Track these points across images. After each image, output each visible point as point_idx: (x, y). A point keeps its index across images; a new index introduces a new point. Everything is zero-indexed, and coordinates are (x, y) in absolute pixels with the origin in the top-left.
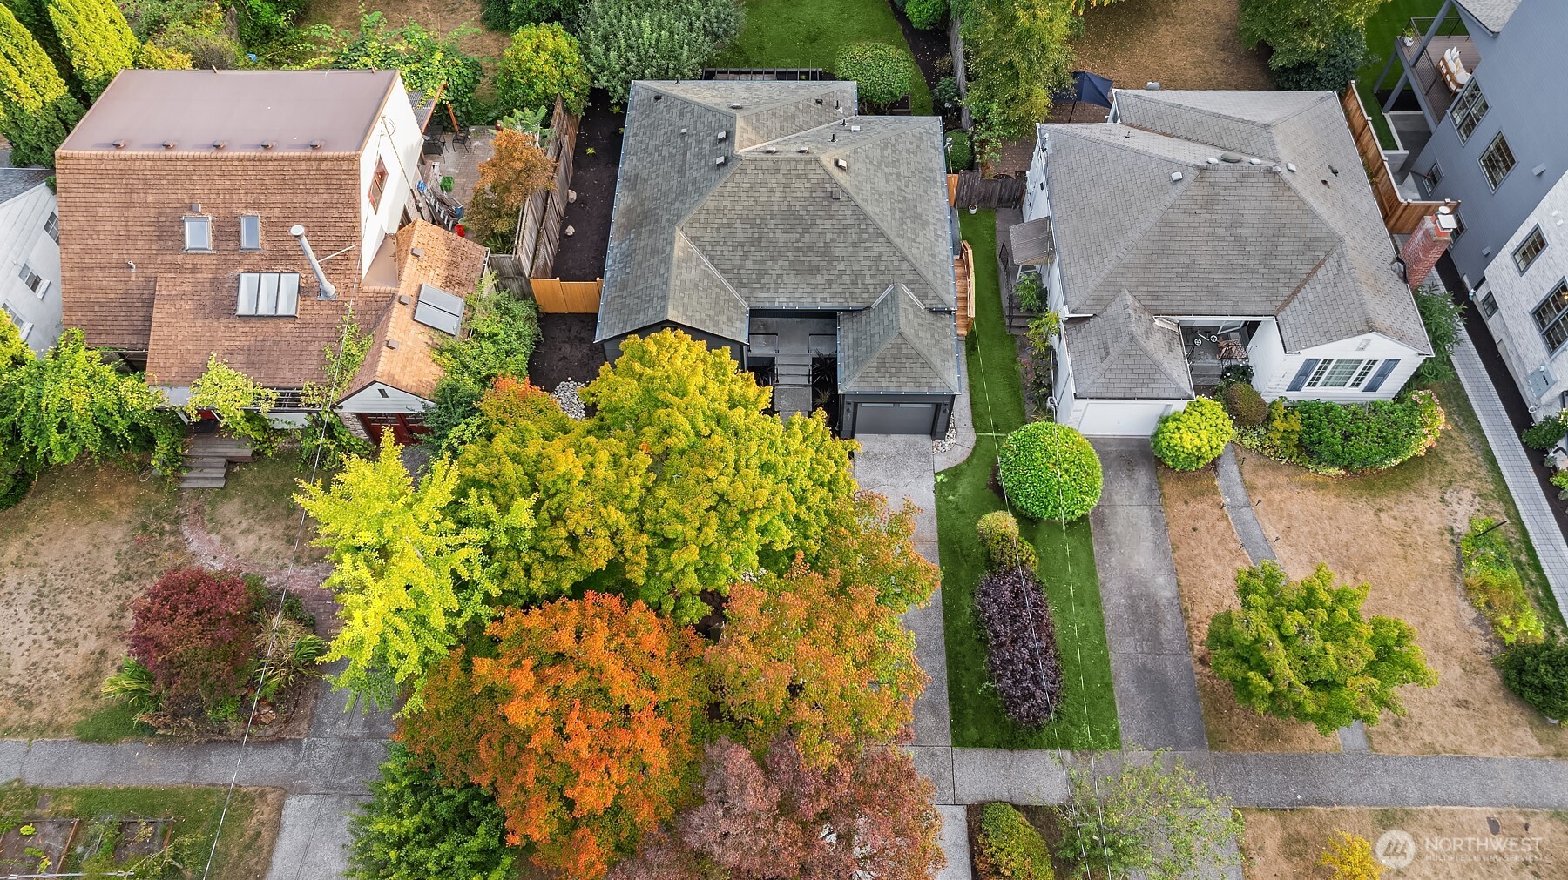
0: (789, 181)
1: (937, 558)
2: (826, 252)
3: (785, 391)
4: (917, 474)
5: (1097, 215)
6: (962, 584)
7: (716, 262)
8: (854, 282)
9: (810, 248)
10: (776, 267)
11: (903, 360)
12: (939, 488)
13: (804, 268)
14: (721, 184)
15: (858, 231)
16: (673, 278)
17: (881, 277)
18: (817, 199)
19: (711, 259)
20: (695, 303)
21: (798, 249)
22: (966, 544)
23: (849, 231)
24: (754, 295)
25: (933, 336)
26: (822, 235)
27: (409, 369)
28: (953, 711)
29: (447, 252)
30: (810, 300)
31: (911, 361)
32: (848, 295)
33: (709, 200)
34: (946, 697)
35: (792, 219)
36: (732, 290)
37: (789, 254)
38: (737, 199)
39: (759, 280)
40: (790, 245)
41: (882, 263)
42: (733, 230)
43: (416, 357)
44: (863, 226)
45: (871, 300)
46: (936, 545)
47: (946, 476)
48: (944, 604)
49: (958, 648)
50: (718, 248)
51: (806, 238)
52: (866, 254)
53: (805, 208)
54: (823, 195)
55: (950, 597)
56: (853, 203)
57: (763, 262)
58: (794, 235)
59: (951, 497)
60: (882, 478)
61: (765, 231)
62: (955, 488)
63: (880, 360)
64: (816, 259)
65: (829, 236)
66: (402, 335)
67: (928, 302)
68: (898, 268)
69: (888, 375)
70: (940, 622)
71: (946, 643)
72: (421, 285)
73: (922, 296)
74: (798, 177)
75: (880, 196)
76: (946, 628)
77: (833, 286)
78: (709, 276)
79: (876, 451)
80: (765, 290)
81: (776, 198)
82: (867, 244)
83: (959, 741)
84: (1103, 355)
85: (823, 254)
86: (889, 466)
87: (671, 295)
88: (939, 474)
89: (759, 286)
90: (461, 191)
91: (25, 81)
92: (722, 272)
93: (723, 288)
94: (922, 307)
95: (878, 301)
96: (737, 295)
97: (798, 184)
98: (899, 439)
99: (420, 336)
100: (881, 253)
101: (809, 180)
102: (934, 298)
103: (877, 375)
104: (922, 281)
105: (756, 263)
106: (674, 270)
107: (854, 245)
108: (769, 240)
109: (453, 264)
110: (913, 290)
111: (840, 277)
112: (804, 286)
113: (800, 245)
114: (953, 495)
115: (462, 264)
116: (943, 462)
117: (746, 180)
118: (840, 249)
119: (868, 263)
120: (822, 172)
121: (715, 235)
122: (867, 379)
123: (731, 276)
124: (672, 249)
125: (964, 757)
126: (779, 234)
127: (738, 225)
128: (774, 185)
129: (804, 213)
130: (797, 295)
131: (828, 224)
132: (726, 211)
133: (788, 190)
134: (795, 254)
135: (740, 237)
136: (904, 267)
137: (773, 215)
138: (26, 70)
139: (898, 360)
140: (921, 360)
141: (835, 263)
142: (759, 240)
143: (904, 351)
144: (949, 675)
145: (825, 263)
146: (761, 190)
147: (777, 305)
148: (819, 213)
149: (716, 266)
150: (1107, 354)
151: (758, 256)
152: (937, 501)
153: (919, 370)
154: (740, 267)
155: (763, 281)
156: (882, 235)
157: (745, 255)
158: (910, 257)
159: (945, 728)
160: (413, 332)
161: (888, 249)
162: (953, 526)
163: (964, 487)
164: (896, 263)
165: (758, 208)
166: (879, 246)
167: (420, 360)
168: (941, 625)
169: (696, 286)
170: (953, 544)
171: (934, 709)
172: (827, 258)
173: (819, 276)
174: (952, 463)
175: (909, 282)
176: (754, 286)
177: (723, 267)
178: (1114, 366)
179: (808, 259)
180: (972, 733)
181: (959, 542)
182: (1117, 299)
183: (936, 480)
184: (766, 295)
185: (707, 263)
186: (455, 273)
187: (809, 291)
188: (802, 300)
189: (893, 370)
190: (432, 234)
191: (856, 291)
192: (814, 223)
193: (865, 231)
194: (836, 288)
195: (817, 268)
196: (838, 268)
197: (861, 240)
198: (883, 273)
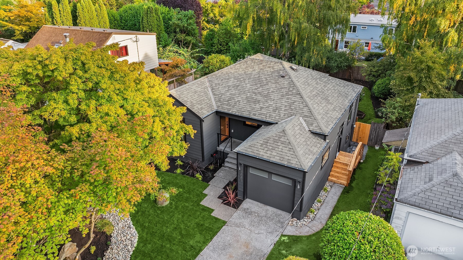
0: (264, 68)
2: (267, 96)
3: (225, 170)
4: (270, 230)
8: (274, 111)
9: (259, 93)
10: (239, 97)
11: (279, 144)
12: (279, 244)
13: (252, 100)
14: (234, 65)
15: (287, 90)
17: (290, 111)
18: (273, 76)
19: (213, 89)
20: (189, 96)
21: (254, 93)
23: (283, 90)
24: (222, 106)
25: (306, 142)
26: (268, 89)
30: (248, 113)
31: (284, 145)
32: (268, 115)
33: (225, 69)
35: (257, 81)
36: (214, 102)
37: (249, 94)
38: (237, 71)
39: (228, 101)
40: (251, 90)
41: (293, 106)
42: (228, 81)
44: (291, 89)
45: (280, 120)
47: (289, 239)
50: (218, 86)
51: (260, 89)
52: (287, 100)
53: (266, 78)
54: (277, 75)
56: (290, 80)
57: (234, 94)
58: (255, 87)
59: (284, 251)
60: (247, 224)
61: (243, 83)
62: (290, 247)
63: (265, 141)
64: (259, 98)
65: (272, 90)
67: (312, 128)
68: (302, 109)
69: (266, 149)
73: (310, 125)
74: (269, 67)
77: (263, 110)
78: (206, 94)
79: (253, 210)
80: (229, 105)
81: (255, 73)
82: (290, 97)
84: (428, 181)
85: (265, 96)
86: (256, 220)
88: (285, 236)
89: (227, 103)
91: (61, 19)
92: (214, 95)
93: (210, 99)
94: (307, 128)
95: (283, 121)
96: (214, 104)
97: (268, 69)
98: (271, 210)
100: (295, 101)
101: (273, 68)
102: (316, 127)
103: (260, 147)
104: (312, 118)
105: (231, 94)
107: (282, 96)
108: (242, 87)
110: (305, 121)
111: (268, 107)
113: (256, 91)
114: (286, 251)
116: (291, 230)
117: (245, 65)
119: (286, 104)
120: (282, 67)
121: (220, 81)
122: (253, 148)
123: (217, 97)
126: (248, 85)
128: (257, 68)
129: (264, 80)
130: (243, 110)
131: (274, 86)
133: (262, 71)
134: (251, 94)
135: (230, 84)
136: (305, 109)
137: (249, 78)
138: (62, 16)
139: (276, 143)
140: (290, 147)
141: (269, 101)
142: (238, 86)
143: (282, 139)
145: (264, 100)
146: (250, 69)
147: (230, 112)
148: (272, 81)
149: (213, 92)
150: (431, 180)
151: (234, 92)
152: (273, 250)
153: (286, 151)
154: (222, 94)
155: (230, 102)
156: (299, 94)
157: (228, 91)
158: (310, 106)
161: (300, 100)
164: (301, 107)
165: (245, 75)
166: (295, 98)
169: (196, 92)
172: (266, 99)
173: (258, 105)
174: (297, 233)
175: (304, 117)
176: (225, 102)
177: (216, 93)
178: (434, 188)
179: (257, 97)
182: (448, 156)
183: (280, 239)
184: (228, 107)
185: (210, 90)
187: (250, 110)
188: (244, 113)
189: (271, 148)
191: (273, 114)
192: (267, 84)
193: (291, 91)
194: (264, 111)
195: (259, 102)
196: (269, 103)
197: (287, 94)
198: (292, 110)
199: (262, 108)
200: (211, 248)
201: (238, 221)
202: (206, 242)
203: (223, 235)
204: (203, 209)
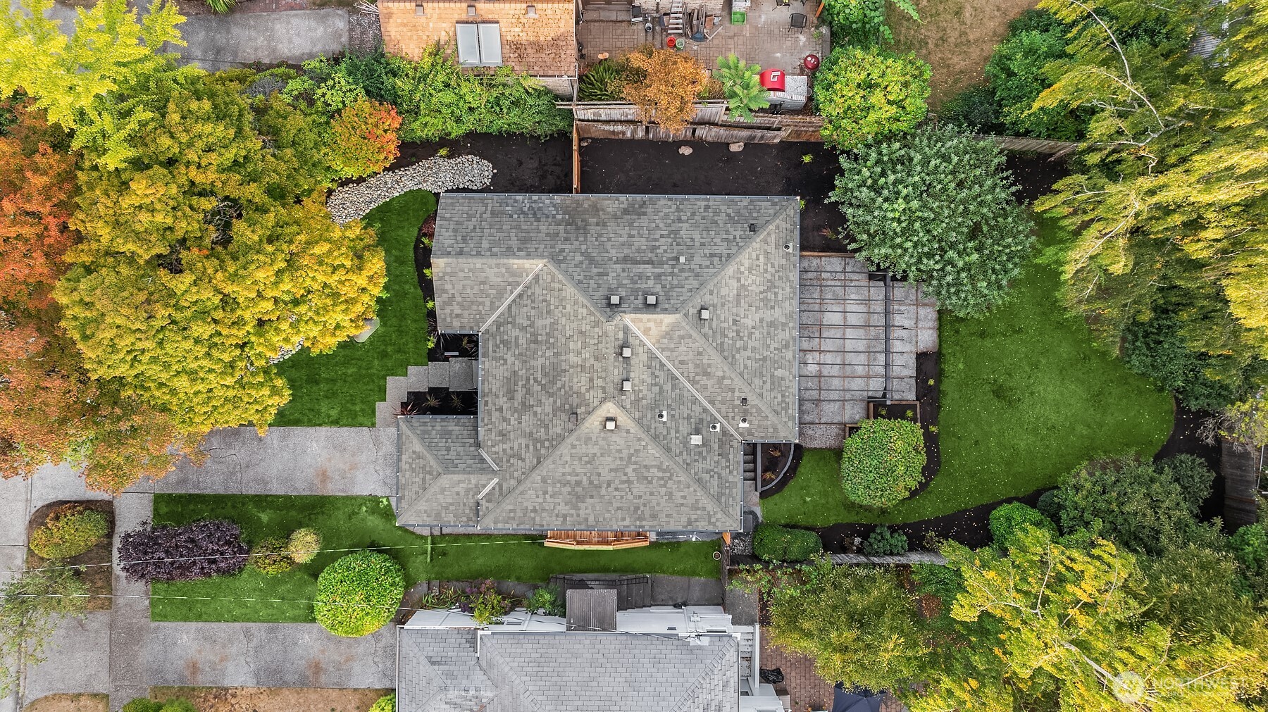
0: (587, 370)
1: (308, 493)
2: (526, 407)
4: (387, 480)
5: (588, 679)
6: (284, 512)
7: (518, 300)
8: (501, 433)
9: (528, 391)
10: (513, 359)
11: (421, 476)
12: (375, 500)
13: (512, 385)
14: (585, 302)
15: (543, 439)
16: (485, 261)
17: (504, 459)
18: (571, 399)
19: (520, 296)
20: (462, 283)
21: (528, 379)
22: (320, 517)
23: (543, 430)
24: (490, 339)
25: (452, 504)
26: (540, 403)
27: (405, 29)
28: (181, 496)
29: (550, 38)
30: (486, 390)
32: (490, 426)
33: (570, 291)
34: (191, 491)
35: (555, 373)
36: (494, 317)
37: (524, 371)
38: (572, 318)
39: (502, 342)
40: (532, 371)
41: (516, 461)
42: (544, 315)
43: (420, 33)
44: (547, 444)
45: (486, 449)
46: (320, 494)
47: (385, 507)
48: (267, 496)
49: (229, 504)
50: (529, 301)
51: (537, 388)
52: (523, 446)
53: (563, 386)
54: (575, 405)
55: (273, 501)
56: (567, 434)
57: (517, 346)
58: (540, 376)
59: (364, 509)
61: (544, 348)
62: (373, 513)
64: (519, 396)
65: (539, 410)
66: (435, 16)
67: (483, 502)
68: (512, 476)
69: (411, 461)
70: (252, 492)
71: (234, 495)
72: (498, 22)
73: (489, 496)
74: (591, 380)
75: (588, 462)
76: (247, 496)
77: (498, 413)
78: (501, 294)
80: (495, 348)
81: (572, 358)
82: (531, 447)
83: (159, 499)
84: (433, 660)
85: (524, 404)
87: (460, 260)
88: (388, 500)
89: (498, 342)
90: (731, 34)
92: (510, 307)
93: (493, 308)
94: (480, 497)
95: (485, 455)
96: (490, 321)
97: (584, 379)
99: (443, 33)
100: (523, 460)
101: (588, 391)
102: (487, 508)
105: (517, 338)
106: (493, 261)
107: (531, 434)
108: (535, 352)
109: (539, 48)
110: (494, 489)
111: (505, 420)
112: (498, 386)
113: (532, 382)
114: (366, 511)
115: (543, 55)
116: (399, 504)
117: (588, 327)
118: (528, 419)
119: (516, 447)
120: (595, 404)
121: (541, 298)
123: (506, 315)
124: (519, 257)
125: (146, 502)
126: (541, 360)
127: (548, 321)
128: (583, 356)
129: (559, 386)
130: (490, 378)
131: (549, 409)
132: (560, 308)
133: (579, 369)
134: (524, 377)
135: (539, 323)
136: (512, 482)
137: (557, 354)
140: (420, 492)
141: (516, 415)
142: (536, 342)
143: (428, 477)
144: (209, 495)
145: (516, 405)
146: (580, 343)
147: (483, 359)
148: (559, 401)
149: (514, 301)
150: (433, 663)
151: (522, 341)
152: (362, 497)
154: (513, 323)
155: (502, 346)
156: (539, 462)
157: (523, 329)
158: (521, 488)
159: (168, 489)
160: (444, 25)
161: (527, 467)
162: (338, 509)
163: (374, 522)
164: (516, 474)
165: (563, 340)
166: (529, 457)
167: (420, 38)
168: (249, 493)
169: (483, 283)
170: (321, 507)
171: (183, 481)
172: (520, 407)
173: (505, 399)
175: (500, 485)
176: (498, 338)
177: (513, 307)
179: (520, 390)
180: (164, 509)
181: (323, 513)
182: (489, 683)
183: (382, 497)
184: (491, 349)
185: (516, 292)
186: (529, 51)
187: (494, 390)
190: (563, 21)
191: (493, 434)
192: (550, 395)
193: (543, 446)
194: (495, 415)
195: (512, 398)
196: (512, 419)
197: (535, 441)
198: (508, 461)
199: (500, 410)
200: (330, 434)
201: (383, 438)
202: (336, 423)
203: (353, 435)
204: (380, 387)
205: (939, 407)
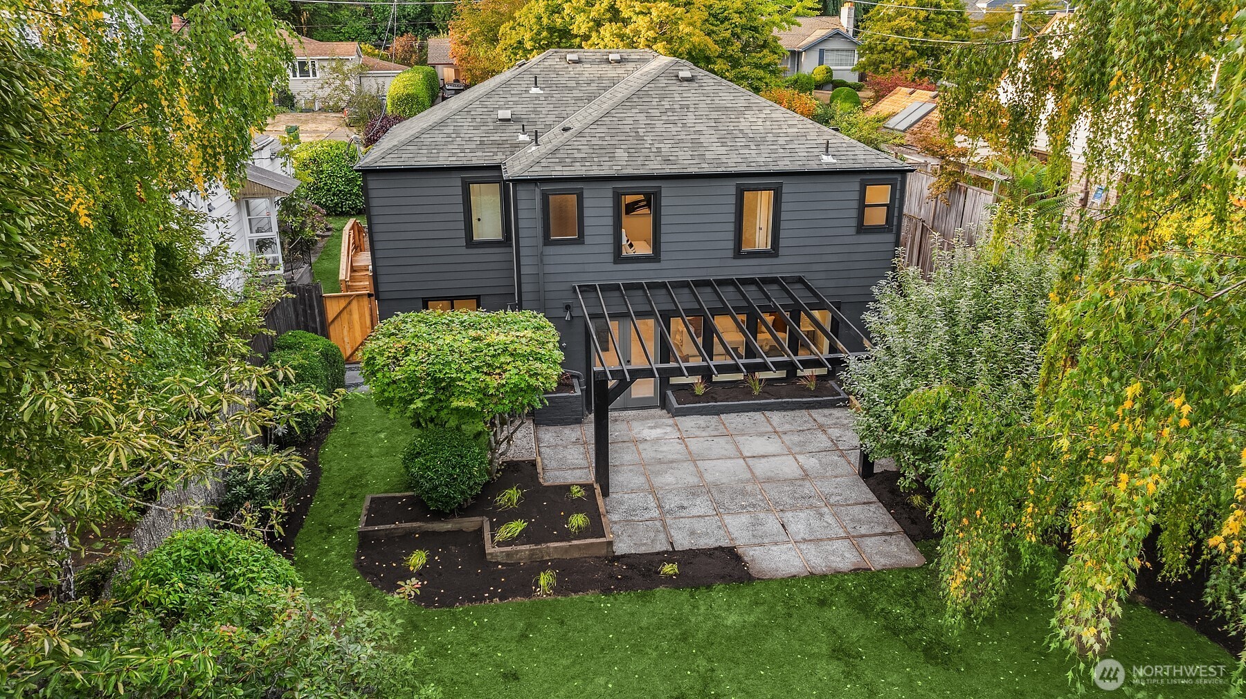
205: (607, 591)
